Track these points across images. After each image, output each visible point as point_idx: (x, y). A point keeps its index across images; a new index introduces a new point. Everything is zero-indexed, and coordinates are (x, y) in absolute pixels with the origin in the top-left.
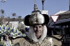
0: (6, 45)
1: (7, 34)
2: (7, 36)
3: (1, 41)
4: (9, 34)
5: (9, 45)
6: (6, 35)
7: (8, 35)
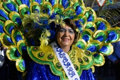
0: (62, 64)
1: (67, 22)
2: (68, 28)
3: (41, 47)
4: (76, 22)
5: (72, 66)
6: (64, 25)
7: (72, 26)
